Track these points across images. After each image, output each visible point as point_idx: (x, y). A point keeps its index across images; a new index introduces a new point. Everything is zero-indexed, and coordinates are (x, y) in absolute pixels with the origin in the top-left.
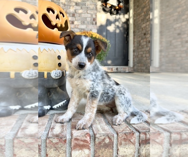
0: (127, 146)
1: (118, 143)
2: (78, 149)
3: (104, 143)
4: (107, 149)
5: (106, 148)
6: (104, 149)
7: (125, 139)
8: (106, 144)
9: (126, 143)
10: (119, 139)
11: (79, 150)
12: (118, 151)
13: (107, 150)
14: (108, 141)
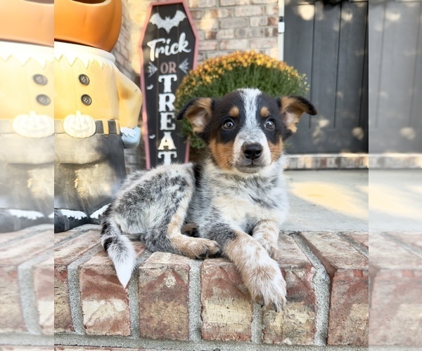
0: (229, 302)
1: (203, 290)
2: (96, 295)
3: (161, 286)
4: (172, 302)
5: (168, 302)
6: (162, 302)
7: (220, 280)
8: (168, 289)
9: (224, 292)
10: (205, 281)
11: (99, 299)
12: (202, 312)
13: (170, 305)
14: (173, 284)
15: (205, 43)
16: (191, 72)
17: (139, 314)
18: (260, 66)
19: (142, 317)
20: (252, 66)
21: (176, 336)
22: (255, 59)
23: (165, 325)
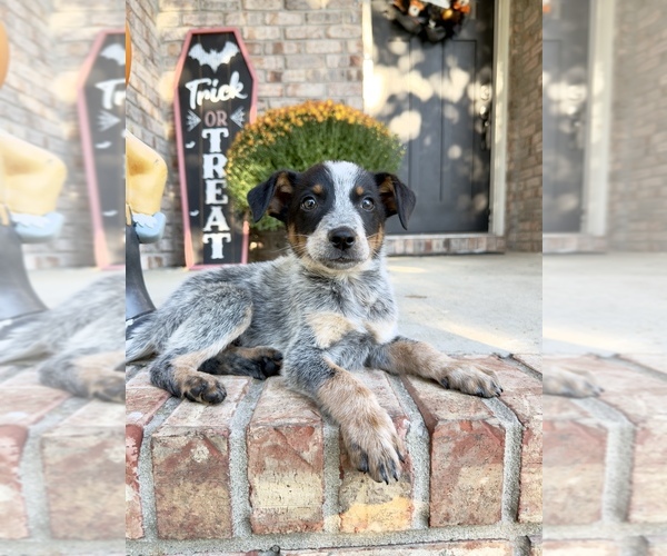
0: (289, 477)
1: (250, 463)
3: (188, 460)
4: (204, 484)
5: (199, 483)
6: (189, 485)
7: (275, 447)
8: (199, 466)
9: (282, 464)
10: (254, 450)
12: (251, 494)
13: (202, 488)
14: (205, 457)
15: (267, 87)
16: (247, 126)
17: (156, 505)
18: (340, 121)
19: (159, 509)
20: (330, 121)
21: (213, 533)
22: (333, 112)
23: (196, 518)
